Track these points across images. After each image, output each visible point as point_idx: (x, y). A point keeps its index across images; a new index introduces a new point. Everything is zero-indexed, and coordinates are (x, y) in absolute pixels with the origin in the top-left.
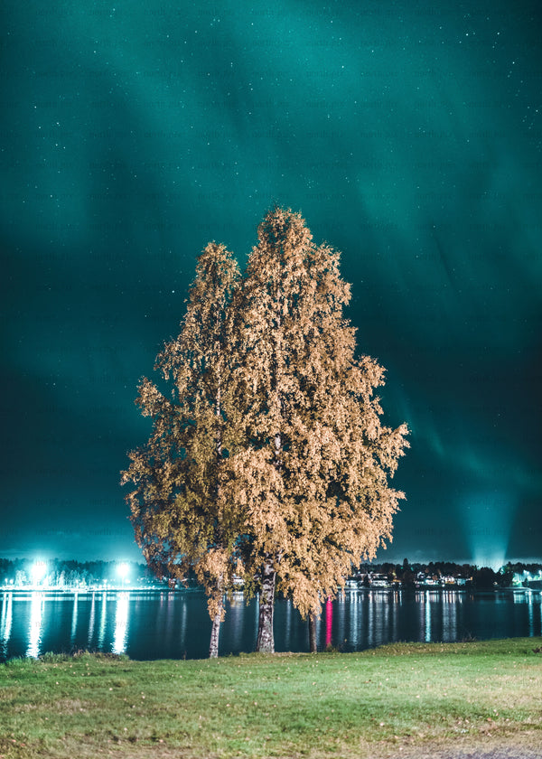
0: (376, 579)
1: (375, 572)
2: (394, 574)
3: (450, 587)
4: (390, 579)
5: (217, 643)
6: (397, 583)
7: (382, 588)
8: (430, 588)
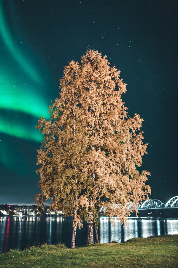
0: (30, 212)
1: (29, 209)
2: (37, 210)
3: (60, 215)
4: (36, 212)
5: (75, 240)
6: (39, 214)
7: (32, 216)
8: (52, 216)
